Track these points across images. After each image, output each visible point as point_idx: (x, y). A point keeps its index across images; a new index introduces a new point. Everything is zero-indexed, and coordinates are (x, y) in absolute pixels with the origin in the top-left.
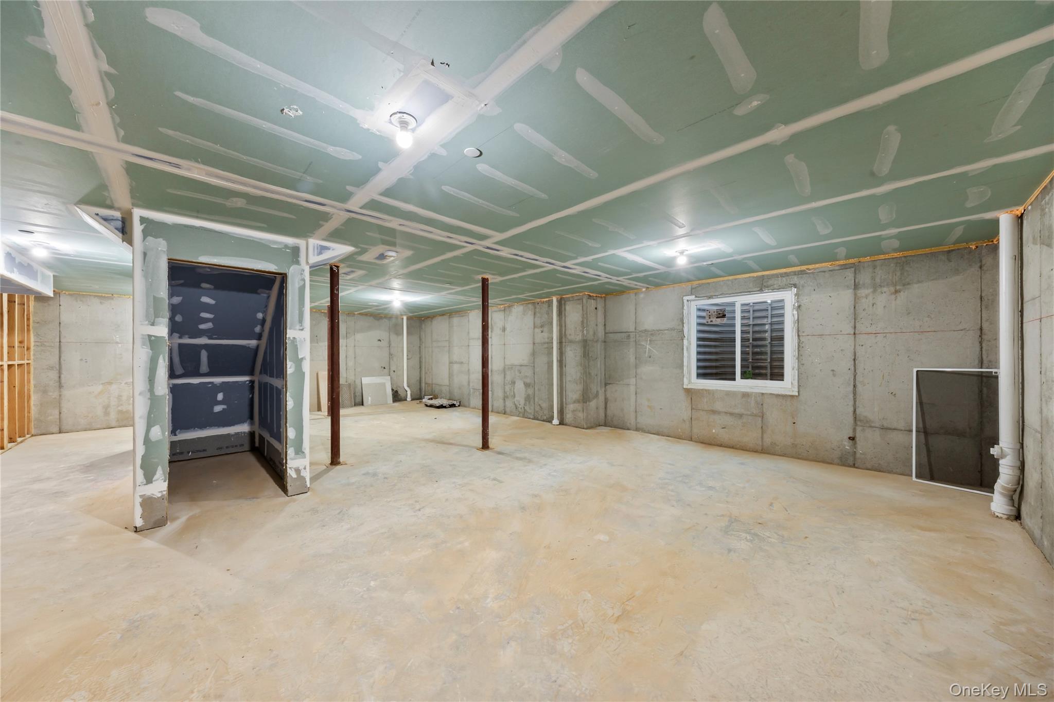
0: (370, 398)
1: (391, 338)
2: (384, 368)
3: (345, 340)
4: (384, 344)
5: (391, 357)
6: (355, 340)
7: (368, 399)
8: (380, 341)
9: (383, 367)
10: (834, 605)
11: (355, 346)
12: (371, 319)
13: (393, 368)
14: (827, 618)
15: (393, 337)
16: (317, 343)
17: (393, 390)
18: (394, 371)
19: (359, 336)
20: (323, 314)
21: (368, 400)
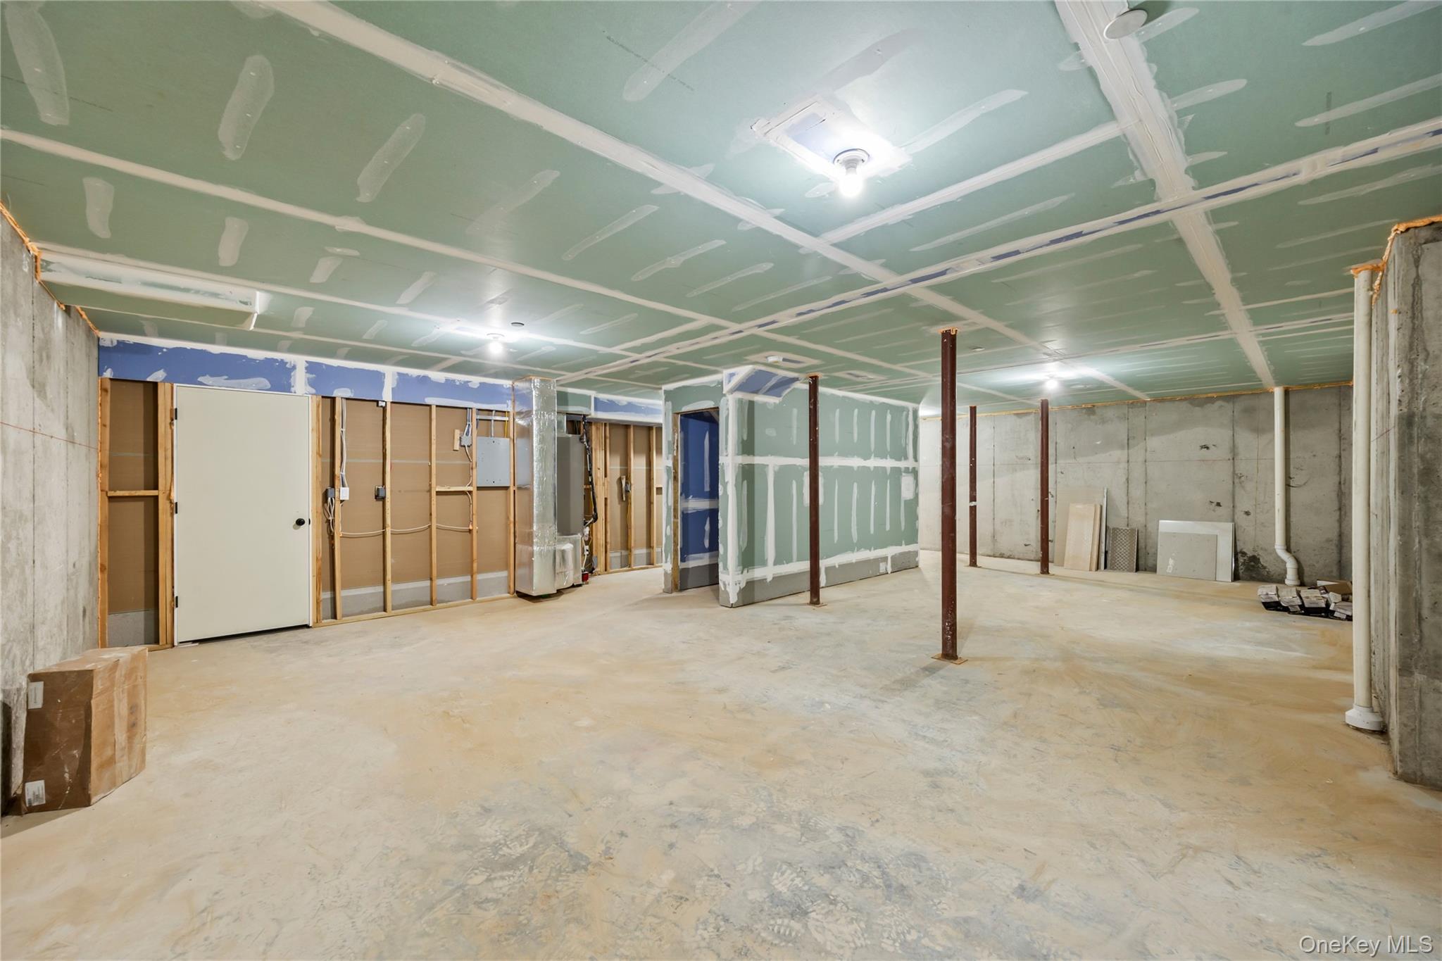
0: (1171, 562)
1: (1238, 441)
2: (1218, 504)
3: (1126, 451)
4: (1222, 452)
5: (1237, 481)
6: (1146, 450)
7: (1168, 565)
8: (1208, 448)
9: (1216, 501)
10: (310, 846)
11: (1145, 461)
12: (1184, 405)
13: (1244, 505)
14: (310, 826)
15: (1246, 439)
16: (1075, 458)
17: (1237, 554)
18: (1247, 513)
19: (1154, 442)
20: (1084, 411)
21: (1167, 562)
